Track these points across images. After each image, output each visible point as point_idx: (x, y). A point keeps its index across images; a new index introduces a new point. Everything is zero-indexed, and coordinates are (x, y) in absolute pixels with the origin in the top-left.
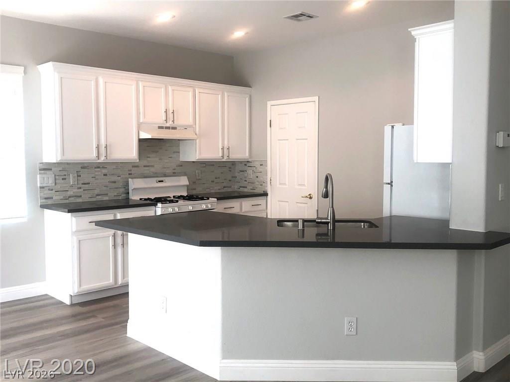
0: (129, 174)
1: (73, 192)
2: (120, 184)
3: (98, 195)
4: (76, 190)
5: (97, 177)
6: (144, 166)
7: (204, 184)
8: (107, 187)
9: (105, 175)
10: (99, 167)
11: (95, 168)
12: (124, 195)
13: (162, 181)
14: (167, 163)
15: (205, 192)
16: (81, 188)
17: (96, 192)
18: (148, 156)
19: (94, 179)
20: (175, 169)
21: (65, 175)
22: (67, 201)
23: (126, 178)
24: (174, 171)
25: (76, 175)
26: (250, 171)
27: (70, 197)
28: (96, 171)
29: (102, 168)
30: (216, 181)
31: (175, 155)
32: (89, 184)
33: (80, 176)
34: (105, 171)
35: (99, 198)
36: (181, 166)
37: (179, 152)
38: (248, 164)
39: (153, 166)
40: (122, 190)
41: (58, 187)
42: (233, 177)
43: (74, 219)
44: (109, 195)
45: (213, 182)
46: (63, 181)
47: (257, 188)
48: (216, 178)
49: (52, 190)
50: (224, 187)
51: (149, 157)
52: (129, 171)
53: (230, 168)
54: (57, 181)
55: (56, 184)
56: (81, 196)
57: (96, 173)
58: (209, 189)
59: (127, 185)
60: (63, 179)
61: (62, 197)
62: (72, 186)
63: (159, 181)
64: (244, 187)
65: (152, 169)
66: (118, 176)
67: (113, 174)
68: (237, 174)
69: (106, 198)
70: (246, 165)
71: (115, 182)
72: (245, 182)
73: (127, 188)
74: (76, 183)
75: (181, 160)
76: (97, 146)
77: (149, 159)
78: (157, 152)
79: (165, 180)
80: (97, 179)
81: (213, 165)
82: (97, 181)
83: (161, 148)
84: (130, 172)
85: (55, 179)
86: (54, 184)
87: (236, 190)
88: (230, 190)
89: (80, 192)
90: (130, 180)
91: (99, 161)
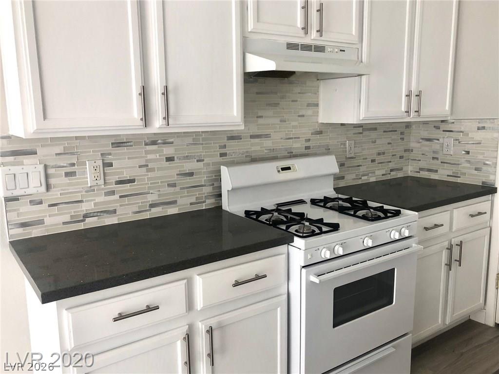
0: (222, 155)
1: (95, 204)
2: (203, 179)
3: (152, 206)
4: (101, 199)
5: (150, 165)
6: (252, 137)
7: (359, 166)
8: (173, 185)
9: (170, 159)
10: (154, 143)
11: (146, 144)
12: (212, 201)
13: (289, 168)
14: (294, 127)
15: (360, 182)
16: (113, 193)
17: (152, 198)
18: (260, 114)
19: (144, 169)
20: (309, 140)
21: (73, 165)
22: (81, 226)
23: (214, 164)
24: (308, 144)
25: (100, 163)
26: (448, 141)
27: (86, 216)
28: (147, 152)
29: (164, 143)
30: (379, 159)
31: (309, 112)
32: (132, 181)
33: (111, 165)
34: (168, 151)
35: (157, 212)
36: (320, 133)
37: (317, 105)
38: (444, 127)
39: (267, 136)
40: (208, 190)
41: (55, 195)
42: (405, 151)
43: (66, 315)
44: (179, 202)
45: (373, 161)
46: (66, 180)
47: (465, 174)
48: (379, 154)
49: (41, 203)
50: (392, 170)
51: (261, 117)
52: (221, 147)
53: (402, 133)
54: (52, 181)
55: (48, 187)
56: (115, 212)
57: (150, 157)
58: (367, 175)
59: (217, 178)
60: (67, 174)
61: (67, 218)
62: (91, 189)
63: (283, 169)
64: (429, 170)
65: (268, 143)
66: (198, 161)
67: (187, 157)
68: (413, 145)
69: (172, 211)
70: (438, 128)
71: (191, 174)
72: (435, 161)
73: (216, 184)
74: (102, 182)
75: (320, 121)
76: (140, 91)
77: (260, 121)
78: (277, 105)
79: (293, 165)
80: (152, 170)
81: (375, 129)
82: (150, 175)
83: (283, 98)
84: (223, 151)
85: (47, 177)
86: (43, 189)
87: (410, 174)
88: (400, 175)
89: (115, 201)
90: (224, 169)
91: (149, 131)
